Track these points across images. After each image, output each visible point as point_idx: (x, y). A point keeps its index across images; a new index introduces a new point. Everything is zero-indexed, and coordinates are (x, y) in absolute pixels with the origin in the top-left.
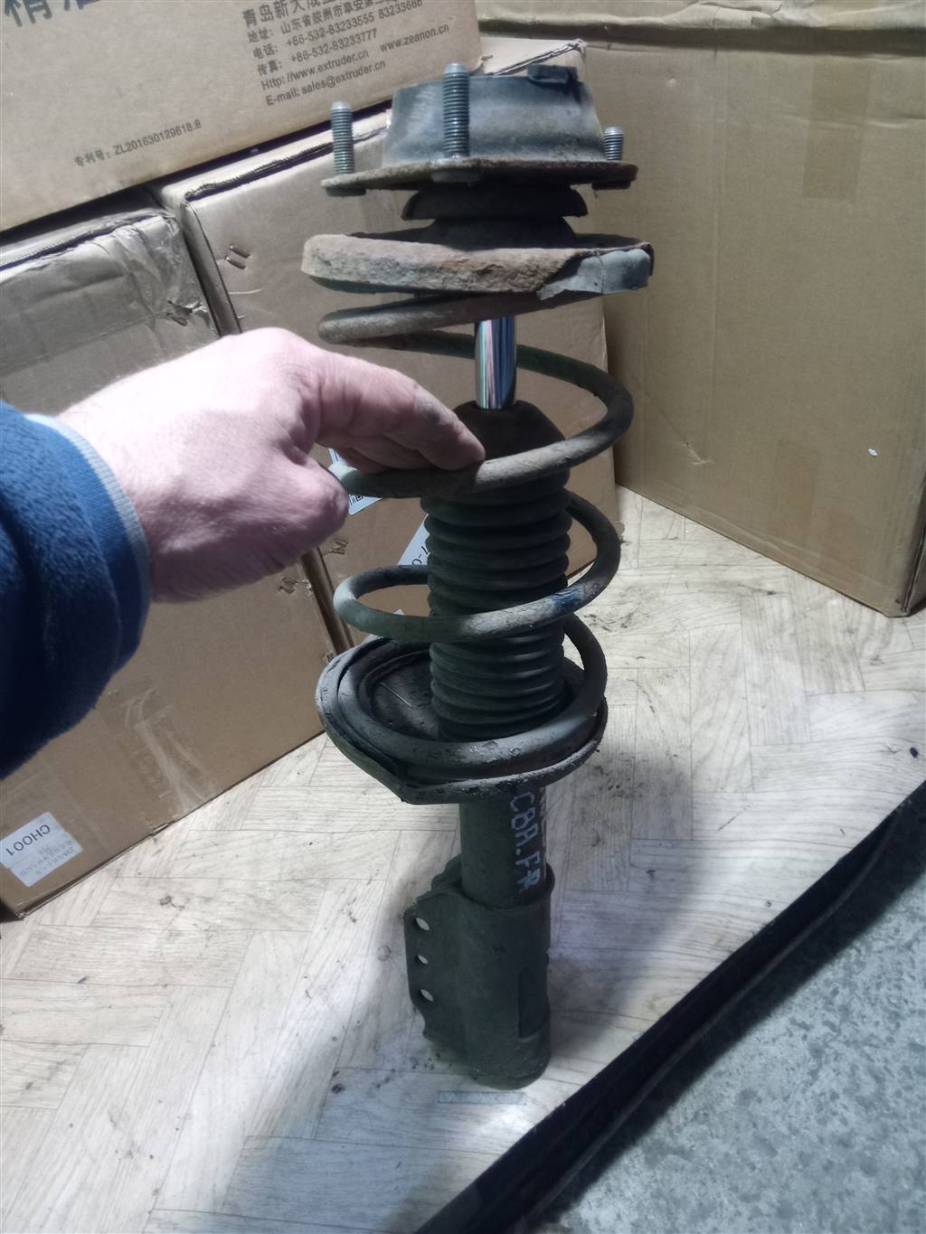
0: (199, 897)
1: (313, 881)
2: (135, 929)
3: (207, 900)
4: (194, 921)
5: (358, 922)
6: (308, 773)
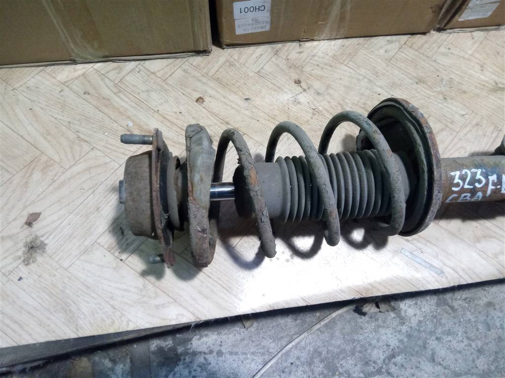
0: (314, 89)
2: (279, 88)
3: (318, 94)
4: (309, 101)
6: (392, 54)
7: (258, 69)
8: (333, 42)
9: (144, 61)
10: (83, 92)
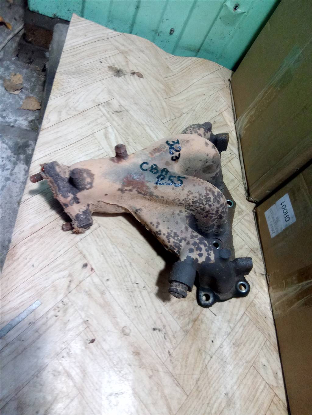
1: (190, 326)
5: (152, 331)
9: (239, 159)
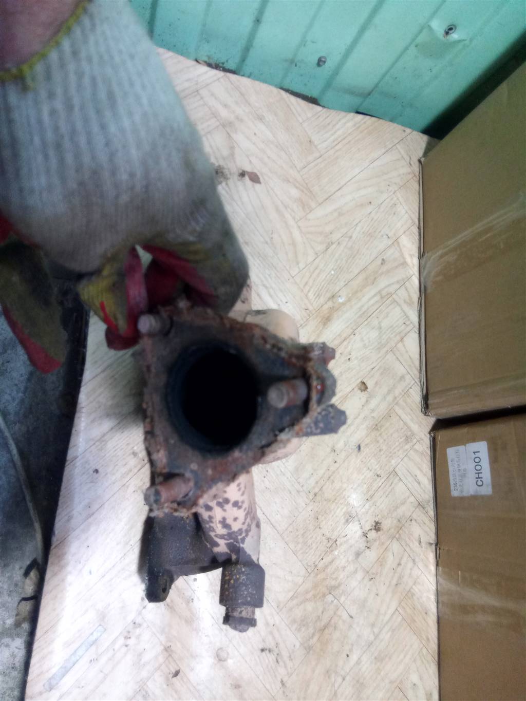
0: (364, 550)
6: (410, 694)
7: (400, 473)
8: (433, 597)
9: (418, 332)
10: (384, 258)
